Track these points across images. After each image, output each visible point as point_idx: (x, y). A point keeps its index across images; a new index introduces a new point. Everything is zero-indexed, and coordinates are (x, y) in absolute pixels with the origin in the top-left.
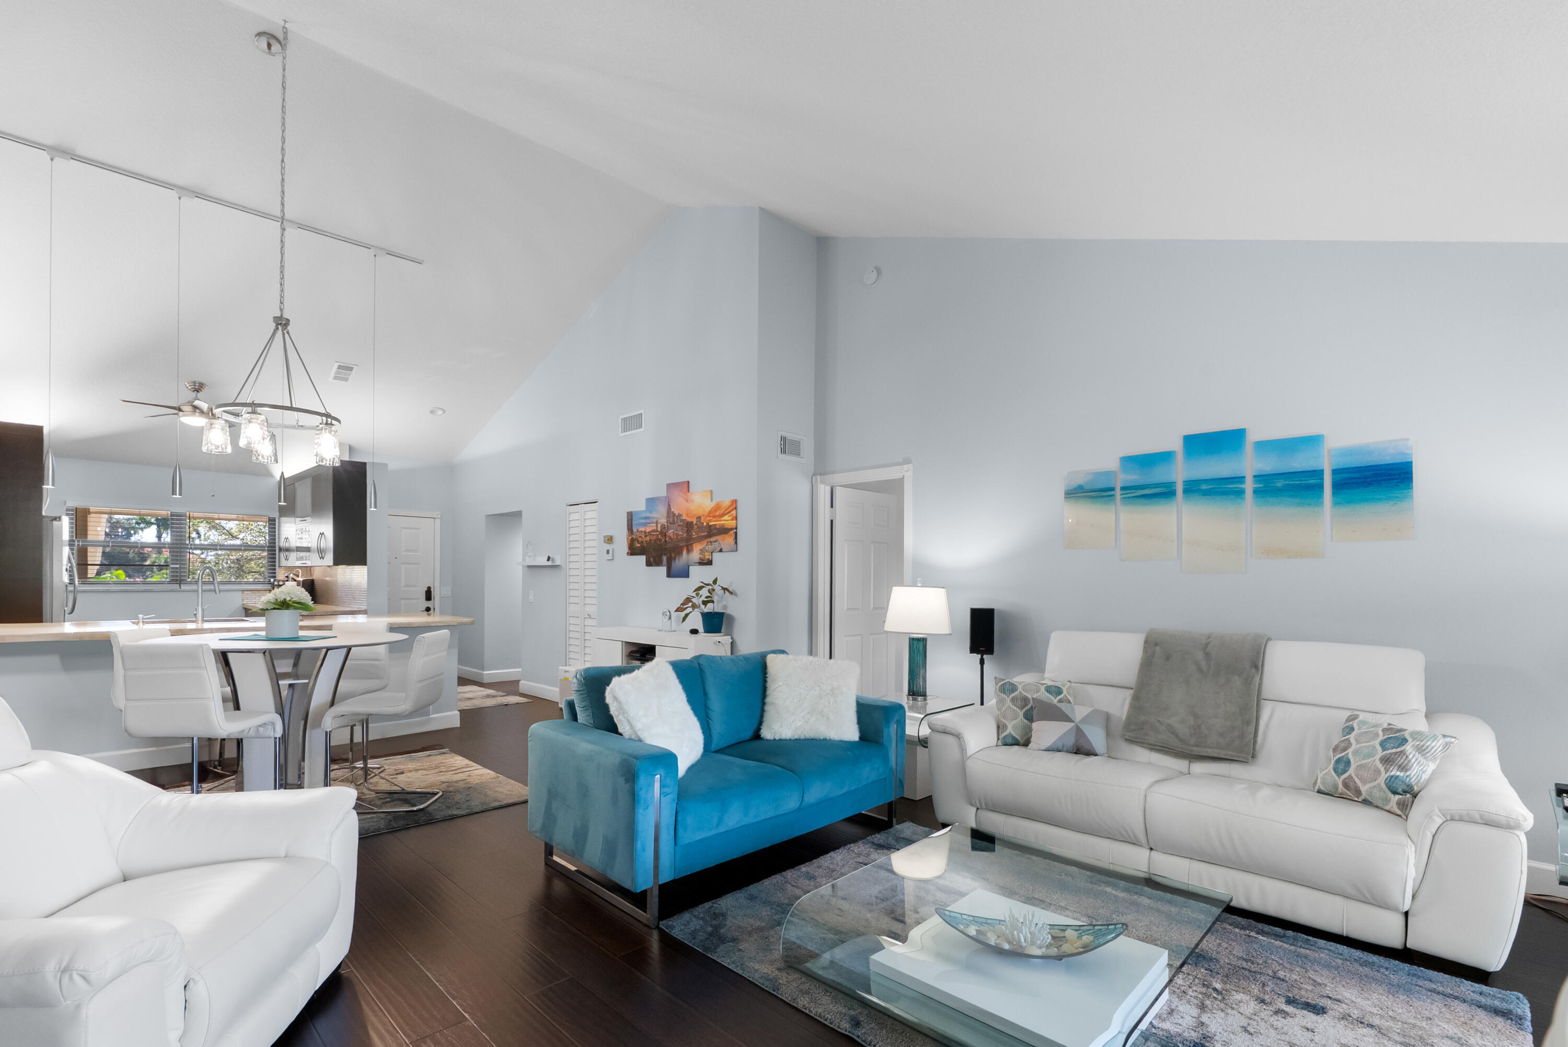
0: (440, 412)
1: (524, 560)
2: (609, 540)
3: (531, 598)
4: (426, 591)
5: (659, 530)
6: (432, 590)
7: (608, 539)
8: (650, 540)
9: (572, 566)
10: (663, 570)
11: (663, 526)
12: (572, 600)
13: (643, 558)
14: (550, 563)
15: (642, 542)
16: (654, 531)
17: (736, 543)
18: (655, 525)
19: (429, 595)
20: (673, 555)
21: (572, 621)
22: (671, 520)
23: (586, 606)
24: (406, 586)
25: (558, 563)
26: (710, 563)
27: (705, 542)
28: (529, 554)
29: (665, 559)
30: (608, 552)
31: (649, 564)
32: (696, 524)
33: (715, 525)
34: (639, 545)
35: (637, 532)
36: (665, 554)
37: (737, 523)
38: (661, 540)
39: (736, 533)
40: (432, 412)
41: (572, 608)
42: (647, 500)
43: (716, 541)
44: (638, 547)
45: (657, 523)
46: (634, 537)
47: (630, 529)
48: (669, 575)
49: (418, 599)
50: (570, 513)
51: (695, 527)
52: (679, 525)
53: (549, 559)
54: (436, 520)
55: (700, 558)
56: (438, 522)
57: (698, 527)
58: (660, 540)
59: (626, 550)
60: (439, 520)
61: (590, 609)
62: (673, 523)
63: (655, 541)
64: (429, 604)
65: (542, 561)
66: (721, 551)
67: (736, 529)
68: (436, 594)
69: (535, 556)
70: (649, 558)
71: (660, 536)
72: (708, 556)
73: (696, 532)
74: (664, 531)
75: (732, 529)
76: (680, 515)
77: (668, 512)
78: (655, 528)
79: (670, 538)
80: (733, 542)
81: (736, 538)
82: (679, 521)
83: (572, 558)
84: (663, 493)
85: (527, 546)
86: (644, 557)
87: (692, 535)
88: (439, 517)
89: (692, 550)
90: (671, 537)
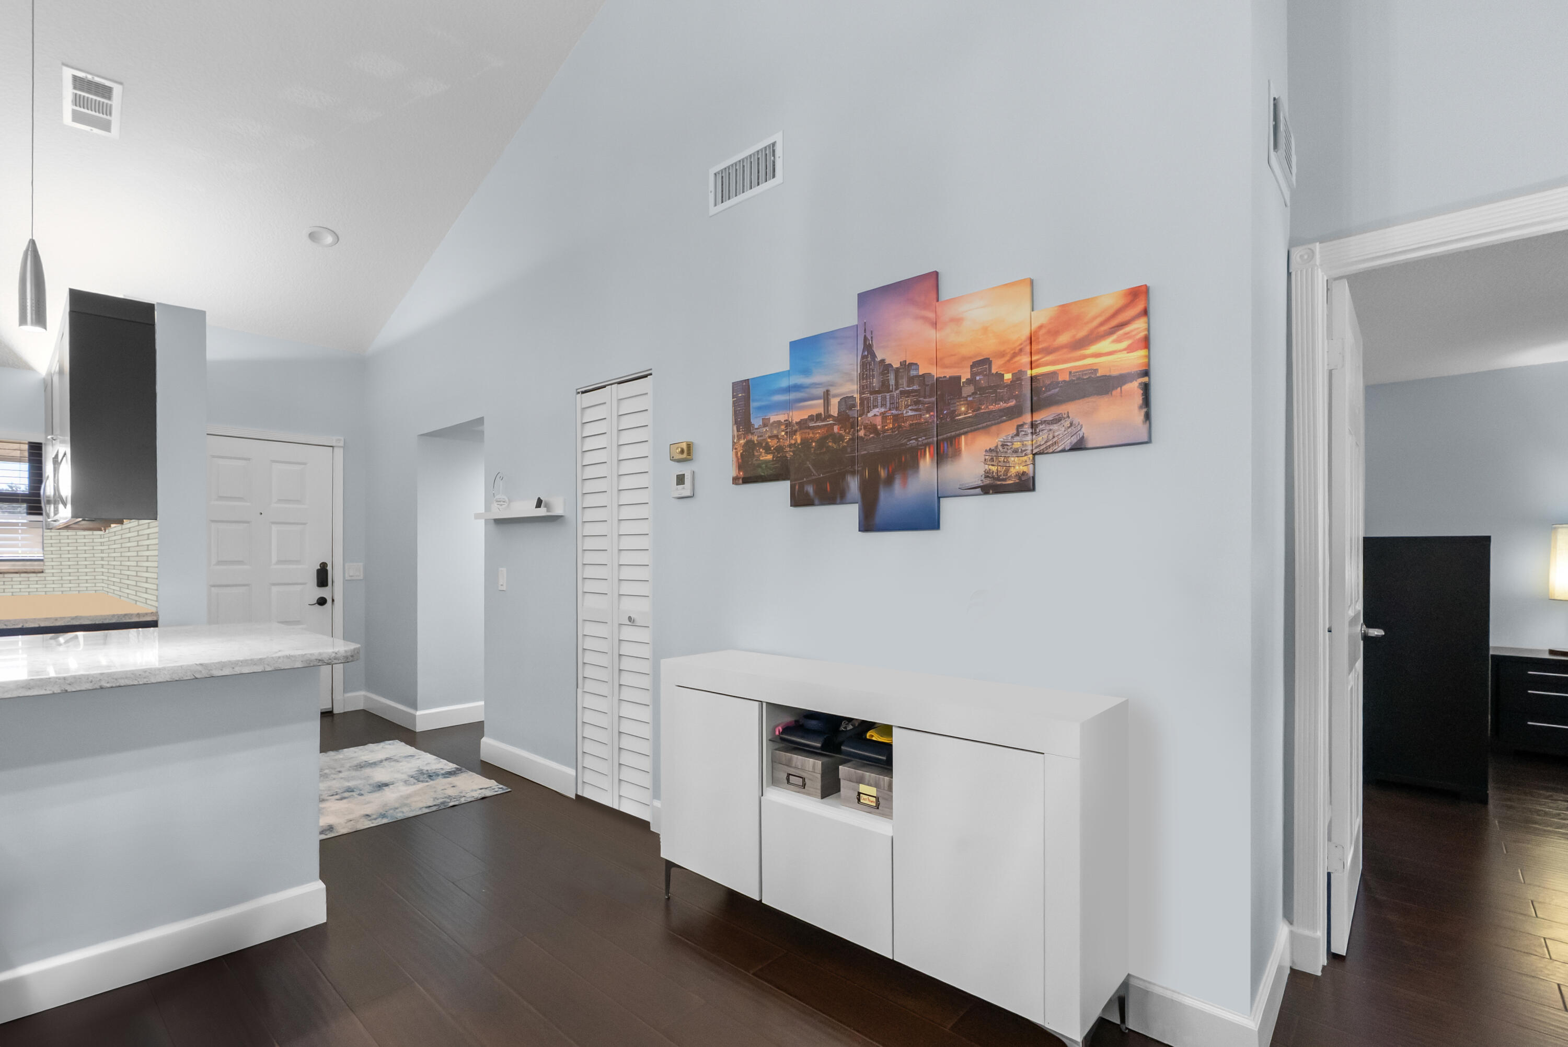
0: (329, 239)
1: (488, 508)
2: (687, 453)
3: (503, 581)
4: (318, 571)
5: (834, 411)
6: (329, 568)
7: (682, 452)
8: (805, 442)
9: (589, 515)
10: (850, 513)
11: (847, 402)
12: (590, 586)
13: (783, 488)
14: (542, 512)
15: (779, 449)
16: (818, 417)
17: (1147, 417)
18: (821, 401)
19: (323, 578)
20: (883, 473)
21: (589, 629)
22: (876, 383)
23: (623, 598)
24: (279, 562)
25: (558, 511)
26: (1026, 484)
27: (1009, 429)
28: (497, 497)
29: (853, 485)
30: (681, 480)
31: (799, 500)
32: (969, 382)
33: (1054, 374)
34: (770, 457)
35: (765, 425)
36: (853, 473)
37: (1149, 357)
38: (841, 438)
39: (1146, 388)
40: (312, 236)
41: (589, 603)
42: (791, 343)
43: (1057, 420)
44: (766, 462)
45: (827, 396)
46: (755, 438)
47: (742, 420)
48: (868, 524)
49: (305, 584)
50: (584, 409)
51: (967, 390)
52: (904, 393)
53: (539, 503)
54: (335, 449)
55: (988, 474)
56: (339, 453)
57: (979, 390)
58: (838, 439)
59: (732, 471)
60: (342, 450)
61: (630, 606)
62: (885, 387)
63: (822, 442)
64: (324, 592)
65: (527, 508)
66: (1079, 446)
67: (1146, 373)
68: (336, 575)
69: (510, 501)
70: (802, 486)
71: (836, 429)
72: (1018, 466)
73: (969, 405)
74: (854, 413)
75: (1122, 379)
76: (907, 366)
77: (864, 365)
78: (821, 410)
79: (872, 428)
80: (1139, 417)
81: (1147, 401)
82: (904, 382)
83: (590, 501)
84: (849, 317)
85: (494, 481)
86: (787, 484)
87: (953, 414)
88: (342, 444)
89: (957, 453)
90: (875, 426)
